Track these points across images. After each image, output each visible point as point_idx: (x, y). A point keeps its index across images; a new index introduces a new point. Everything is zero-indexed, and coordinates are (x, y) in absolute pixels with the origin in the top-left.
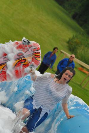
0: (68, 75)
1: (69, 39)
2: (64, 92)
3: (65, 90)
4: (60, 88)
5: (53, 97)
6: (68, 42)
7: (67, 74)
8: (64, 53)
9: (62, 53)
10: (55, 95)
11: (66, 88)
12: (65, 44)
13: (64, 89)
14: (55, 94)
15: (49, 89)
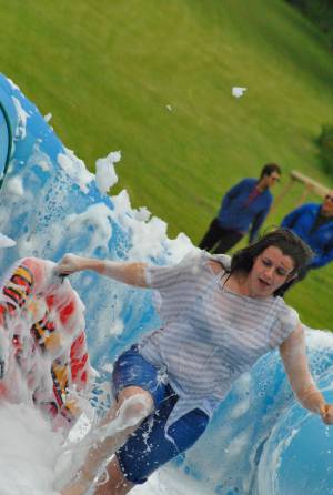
0: (273, 269)
1: (324, 129)
2: (263, 329)
3: (265, 323)
4: (247, 313)
5: (217, 349)
6: (320, 142)
7: (268, 264)
8: (302, 182)
9: (296, 183)
10: (222, 340)
11: (272, 315)
12: (310, 147)
13: (263, 319)
14: (225, 337)
15: (198, 317)
